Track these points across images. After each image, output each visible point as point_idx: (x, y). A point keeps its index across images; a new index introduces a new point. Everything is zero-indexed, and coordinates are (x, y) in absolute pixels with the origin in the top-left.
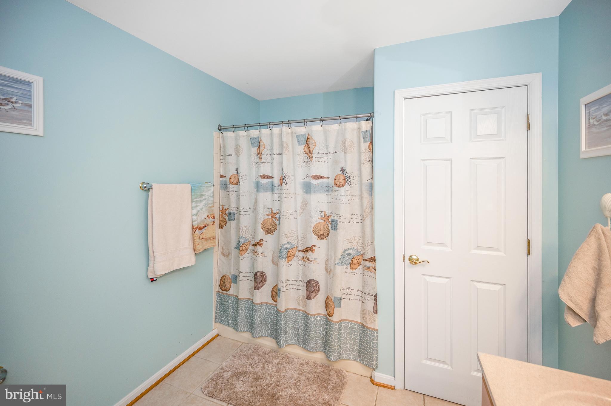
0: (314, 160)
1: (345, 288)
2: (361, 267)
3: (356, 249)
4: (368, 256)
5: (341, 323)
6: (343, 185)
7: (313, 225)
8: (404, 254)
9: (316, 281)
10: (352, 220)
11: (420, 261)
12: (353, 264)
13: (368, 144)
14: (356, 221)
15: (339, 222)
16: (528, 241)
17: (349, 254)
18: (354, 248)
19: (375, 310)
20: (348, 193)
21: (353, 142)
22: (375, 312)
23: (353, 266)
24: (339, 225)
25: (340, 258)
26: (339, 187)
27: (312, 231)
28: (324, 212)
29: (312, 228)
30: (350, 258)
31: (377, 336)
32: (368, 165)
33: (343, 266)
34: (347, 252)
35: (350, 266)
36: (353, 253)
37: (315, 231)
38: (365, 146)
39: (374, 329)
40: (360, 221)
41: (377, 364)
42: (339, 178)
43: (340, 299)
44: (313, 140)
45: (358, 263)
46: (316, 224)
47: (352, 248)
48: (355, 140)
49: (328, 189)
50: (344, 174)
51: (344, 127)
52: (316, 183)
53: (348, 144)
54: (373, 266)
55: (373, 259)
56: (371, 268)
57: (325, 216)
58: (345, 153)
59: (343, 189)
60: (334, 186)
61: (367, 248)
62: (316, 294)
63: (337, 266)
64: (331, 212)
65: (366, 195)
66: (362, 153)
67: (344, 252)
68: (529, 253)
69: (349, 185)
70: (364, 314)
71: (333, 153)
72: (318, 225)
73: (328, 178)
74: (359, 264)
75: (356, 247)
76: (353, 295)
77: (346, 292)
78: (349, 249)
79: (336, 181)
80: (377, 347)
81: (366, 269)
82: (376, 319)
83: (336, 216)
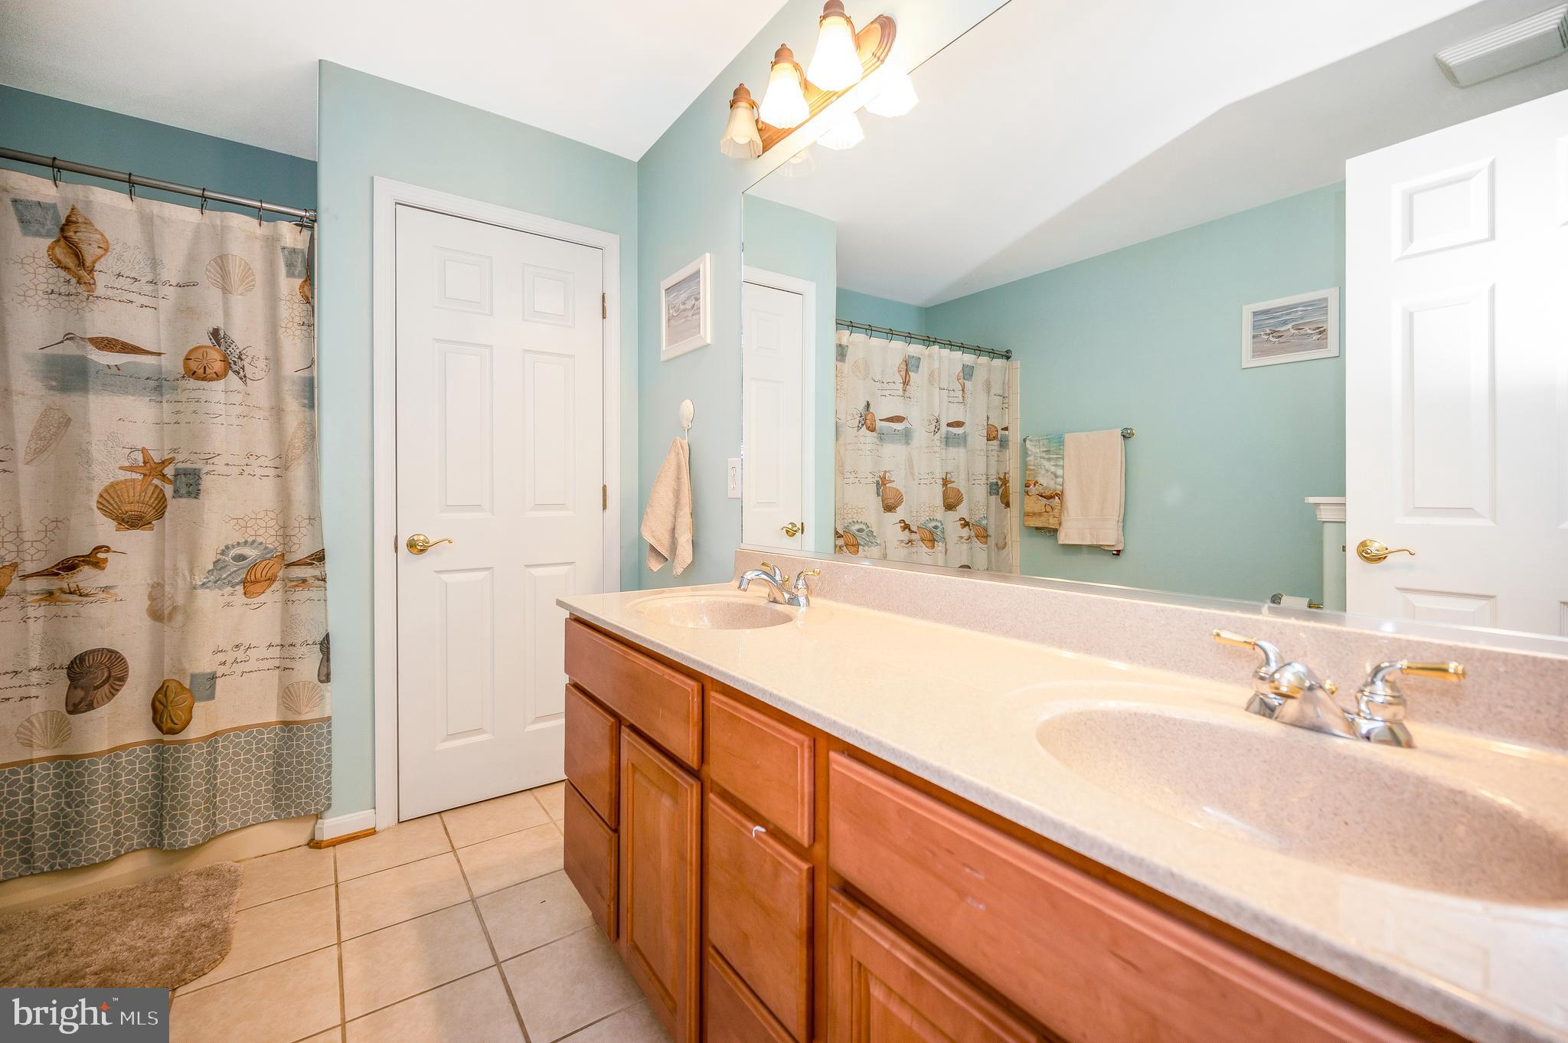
0: (100, 290)
1: (229, 648)
2: (277, 585)
3: (261, 543)
4: (302, 551)
5: (217, 742)
6: (218, 377)
7: (98, 487)
8: (397, 536)
9: (112, 651)
10: (248, 470)
11: (431, 542)
12: (252, 582)
13: (298, 282)
14: (259, 472)
15: (207, 473)
16: (604, 488)
17: (241, 558)
18: (254, 542)
19: (325, 673)
20: (237, 398)
21: (250, 269)
22: (324, 678)
23: (251, 588)
24: (206, 482)
25: (211, 567)
26: (204, 379)
27: (94, 505)
28: (144, 450)
29: (96, 497)
30: (242, 568)
31: (329, 733)
32: (298, 333)
33: (220, 589)
34: (233, 553)
35: (244, 587)
36: (251, 554)
37: (107, 505)
38: (289, 286)
39: (323, 720)
40: (271, 472)
41: (329, 799)
42: (205, 355)
43: (213, 677)
44: (96, 230)
45: (267, 578)
46: (112, 485)
47: (250, 540)
48: (258, 266)
49: (158, 386)
50: (223, 348)
51: (222, 221)
52: (112, 363)
53: (235, 273)
54: (317, 573)
55: (319, 557)
56: (311, 581)
57: (145, 462)
58: (226, 290)
59: (219, 385)
60: (184, 377)
61: (300, 535)
62: (113, 691)
63: (199, 591)
64: (174, 450)
65: (293, 406)
66: (283, 302)
67: (223, 553)
68: (605, 507)
69: (241, 379)
70: (287, 695)
71: (179, 286)
72: (117, 487)
73: (159, 354)
74: (272, 580)
75: (259, 540)
76: (253, 661)
77: (230, 657)
78: (238, 544)
79: (193, 365)
80: (329, 758)
81: (296, 586)
82: (328, 695)
83: (194, 457)
